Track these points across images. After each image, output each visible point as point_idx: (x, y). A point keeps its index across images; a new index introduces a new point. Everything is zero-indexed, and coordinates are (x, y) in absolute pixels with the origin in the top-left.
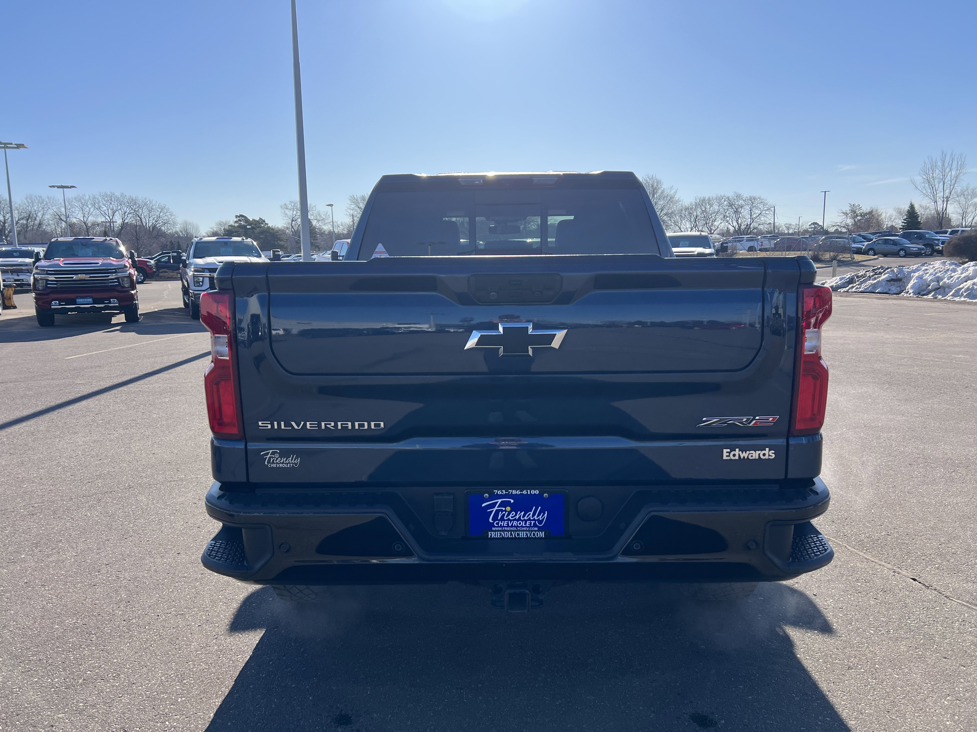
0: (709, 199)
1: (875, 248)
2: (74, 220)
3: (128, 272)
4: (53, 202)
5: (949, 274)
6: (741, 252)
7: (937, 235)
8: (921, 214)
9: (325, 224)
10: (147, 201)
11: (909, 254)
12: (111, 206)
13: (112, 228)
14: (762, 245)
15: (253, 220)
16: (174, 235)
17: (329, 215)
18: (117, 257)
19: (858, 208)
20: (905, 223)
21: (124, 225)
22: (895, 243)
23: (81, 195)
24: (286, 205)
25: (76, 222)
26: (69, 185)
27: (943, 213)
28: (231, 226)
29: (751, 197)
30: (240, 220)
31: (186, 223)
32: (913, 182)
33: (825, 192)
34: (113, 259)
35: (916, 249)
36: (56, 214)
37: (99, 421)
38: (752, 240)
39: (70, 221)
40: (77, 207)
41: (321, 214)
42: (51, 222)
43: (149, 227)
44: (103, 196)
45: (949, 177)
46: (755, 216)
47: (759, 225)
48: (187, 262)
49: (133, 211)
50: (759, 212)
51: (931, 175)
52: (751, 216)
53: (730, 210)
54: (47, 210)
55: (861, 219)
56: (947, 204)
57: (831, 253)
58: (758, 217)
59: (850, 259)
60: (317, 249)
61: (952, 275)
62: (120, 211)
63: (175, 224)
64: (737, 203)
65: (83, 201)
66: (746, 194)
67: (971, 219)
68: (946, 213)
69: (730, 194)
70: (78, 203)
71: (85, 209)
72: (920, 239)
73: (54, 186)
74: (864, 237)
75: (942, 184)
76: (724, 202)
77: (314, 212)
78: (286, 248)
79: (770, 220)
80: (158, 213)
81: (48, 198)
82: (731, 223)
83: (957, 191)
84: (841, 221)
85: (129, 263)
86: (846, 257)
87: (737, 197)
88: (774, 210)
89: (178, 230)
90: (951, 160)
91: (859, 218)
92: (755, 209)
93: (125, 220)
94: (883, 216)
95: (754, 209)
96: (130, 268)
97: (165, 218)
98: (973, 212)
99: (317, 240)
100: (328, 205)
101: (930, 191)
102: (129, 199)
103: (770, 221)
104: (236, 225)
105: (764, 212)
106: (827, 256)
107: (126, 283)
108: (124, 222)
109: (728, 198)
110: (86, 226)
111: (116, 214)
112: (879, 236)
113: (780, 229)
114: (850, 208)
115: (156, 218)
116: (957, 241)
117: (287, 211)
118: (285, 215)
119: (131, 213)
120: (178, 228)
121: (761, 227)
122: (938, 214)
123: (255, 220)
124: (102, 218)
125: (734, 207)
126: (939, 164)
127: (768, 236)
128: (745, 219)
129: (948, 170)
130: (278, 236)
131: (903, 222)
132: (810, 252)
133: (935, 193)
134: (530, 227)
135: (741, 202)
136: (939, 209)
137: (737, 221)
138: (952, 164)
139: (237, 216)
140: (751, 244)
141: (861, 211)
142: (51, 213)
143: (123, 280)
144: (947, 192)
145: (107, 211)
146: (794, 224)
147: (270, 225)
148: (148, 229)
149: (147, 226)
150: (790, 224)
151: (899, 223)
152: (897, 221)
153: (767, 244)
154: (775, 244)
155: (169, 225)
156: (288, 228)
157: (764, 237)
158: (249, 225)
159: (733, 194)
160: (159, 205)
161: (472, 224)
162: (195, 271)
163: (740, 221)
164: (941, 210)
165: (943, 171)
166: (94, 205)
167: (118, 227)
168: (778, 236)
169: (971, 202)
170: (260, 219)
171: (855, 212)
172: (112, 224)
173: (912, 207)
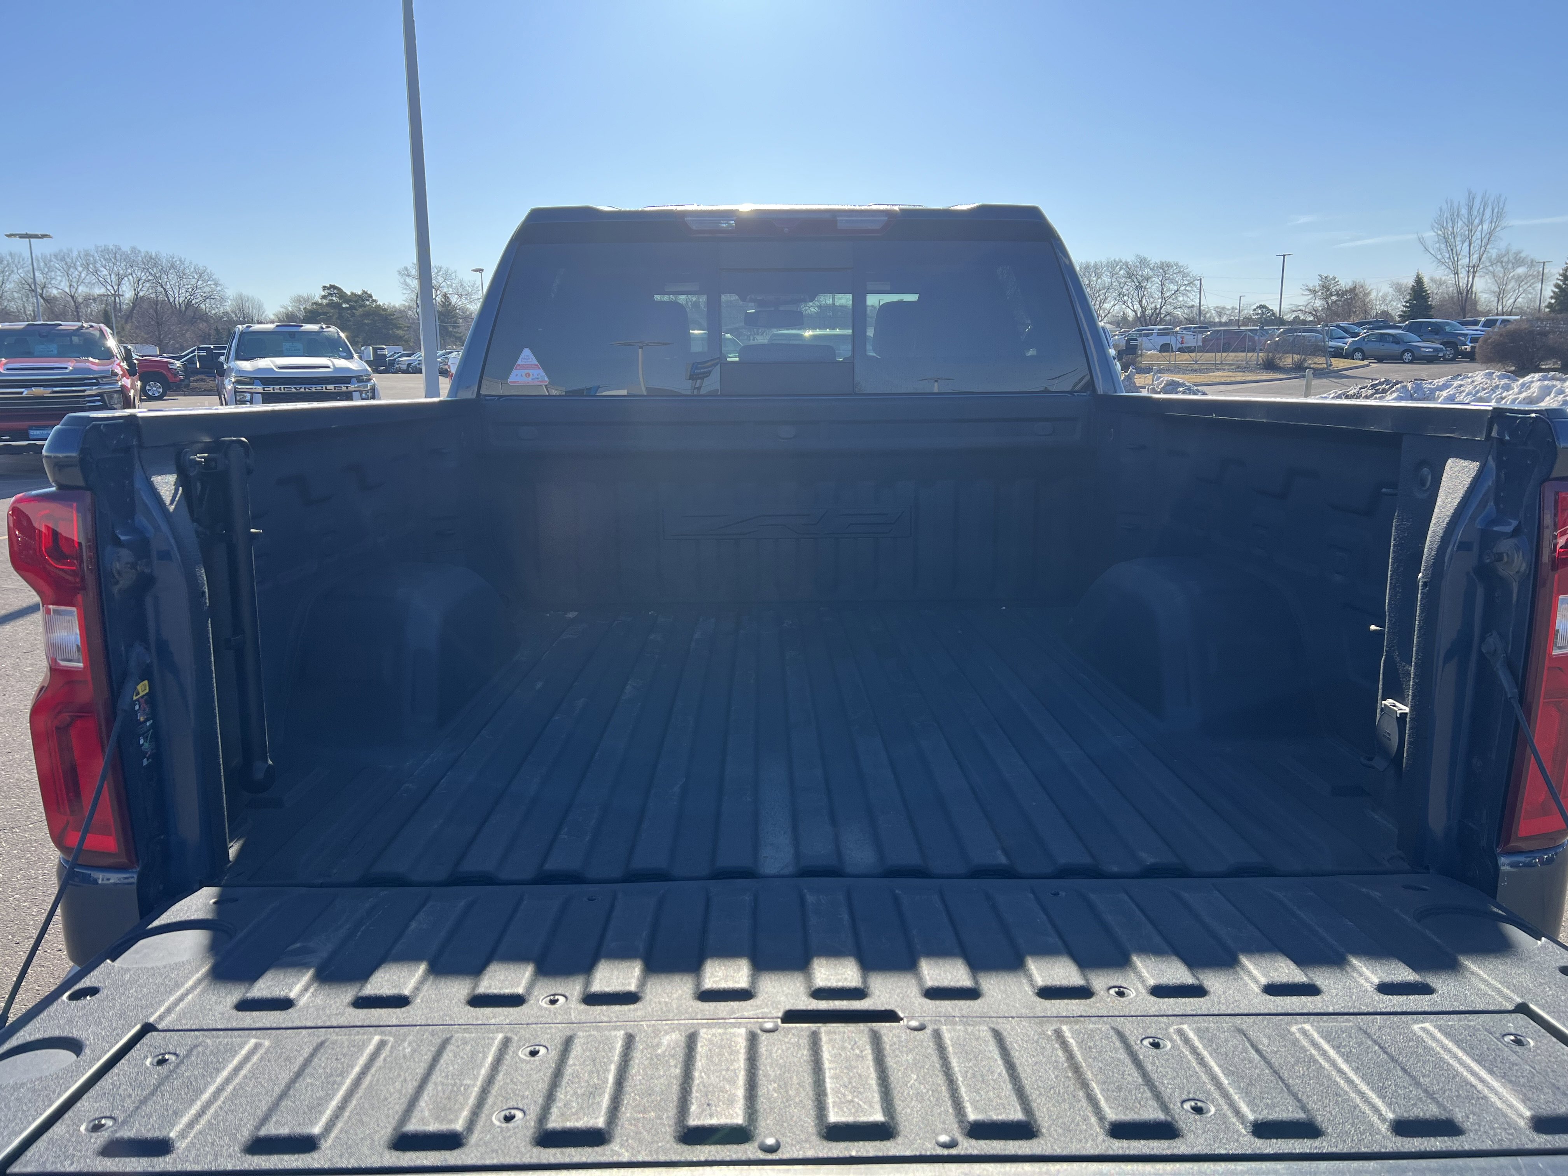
0: (1096, 266)
1: (1365, 348)
2: (55, 292)
3: (120, 384)
4: (19, 262)
5: (1498, 393)
6: (1149, 353)
7: (1463, 327)
8: (1432, 293)
9: (471, 302)
10: (176, 261)
11: (1418, 358)
12: (115, 269)
13: (118, 305)
14: (1182, 342)
15: (352, 293)
16: (222, 317)
17: (477, 287)
18: (101, 358)
19: (1333, 282)
20: (1407, 307)
21: (137, 301)
22: (1396, 340)
23: (65, 251)
24: (406, 269)
25: (58, 296)
26: (39, 233)
27: (1468, 291)
28: (316, 303)
29: (1162, 263)
30: (330, 294)
31: (241, 298)
32: (1421, 241)
33: (1284, 256)
34: (94, 360)
35: (1430, 350)
36: (24, 282)
37: (27, 667)
38: (1168, 334)
39: (48, 294)
40: (59, 270)
41: (465, 285)
42: (16, 295)
43: (180, 305)
44: (102, 251)
45: (1478, 234)
46: (1168, 294)
47: (1175, 308)
48: (225, 367)
49: (153, 278)
50: (1176, 288)
51: (1450, 229)
52: (1162, 293)
53: (1130, 284)
54: (10, 274)
55: (1337, 300)
56: (1473, 277)
57: (1295, 356)
58: (1173, 297)
59: (1325, 366)
60: (458, 343)
61: (1504, 395)
62: (130, 277)
63: (223, 299)
64: (1140, 273)
65: (69, 260)
66: (1155, 259)
67: (1512, 301)
68: (1472, 292)
69: (1129, 257)
70: (59, 262)
71: (72, 273)
72: (1437, 334)
73: (14, 235)
74: (1345, 330)
75: (1466, 244)
76: (1120, 271)
77: (453, 281)
78: (407, 341)
79: (1192, 300)
80: (193, 281)
81: (11, 254)
82: (1130, 305)
83: (1491, 256)
84: (1305, 304)
85: (121, 367)
86: (1320, 361)
87: (1140, 263)
88: (1201, 284)
89: (228, 309)
90: (1483, 205)
91: (1334, 298)
92: (1169, 283)
93: (138, 293)
94: (1373, 295)
95: (1167, 283)
96: (123, 376)
97: (207, 289)
98: (1515, 291)
99: (459, 327)
100: (476, 271)
101: (1447, 256)
102: (146, 257)
103: (1193, 303)
104: (325, 302)
105: (1183, 288)
106: (1289, 360)
107: (116, 401)
108: (137, 296)
109: (1126, 264)
110: (75, 302)
111: (123, 282)
112: (1370, 329)
113: (1208, 315)
114: (1320, 283)
115: (190, 290)
116: (1497, 337)
117: (408, 280)
118: (405, 287)
119: (148, 281)
120: (228, 306)
121: (1178, 312)
122: (1460, 292)
123: (355, 295)
124: (100, 288)
125: (1135, 280)
126: (1464, 211)
127: (1190, 328)
128: (1153, 300)
129: (1477, 221)
130: (395, 321)
131: (1404, 306)
132: (1261, 354)
133: (1456, 259)
134: (806, 310)
135: (1147, 271)
136: (1461, 285)
137: (1140, 302)
138: (1483, 212)
139: (325, 288)
140: (1165, 340)
141: (1338, 287)
142: (16, 280)
143: (111, 398)
144: (1475, 257)
145: (109, 277)
146: (1229, 307)
147: (380, 303)
148: (178, 307)
149: (177, 303)
150: (1224, 308)
151: (1397, 307)
152: (1395, 304)
153: (1191, 340)
154: (1204, 340)
155: (213, 301)
156: (410, 308)
157: (1185, 328)
158: (346, 302)
159: (1134, 259)
160: (195, 268)
161: (714, 307)
162: (238, 382)
163: (1144, 301)
164: (1465, 286)
165: (1470, 222)
166: (86, 268)
167: (128, 304)
168: (1207, 328)
169: (1512, 274)
170: (364, 292)
171: (1328, 290)
172: (117, 298)
173: (1419, 281)
